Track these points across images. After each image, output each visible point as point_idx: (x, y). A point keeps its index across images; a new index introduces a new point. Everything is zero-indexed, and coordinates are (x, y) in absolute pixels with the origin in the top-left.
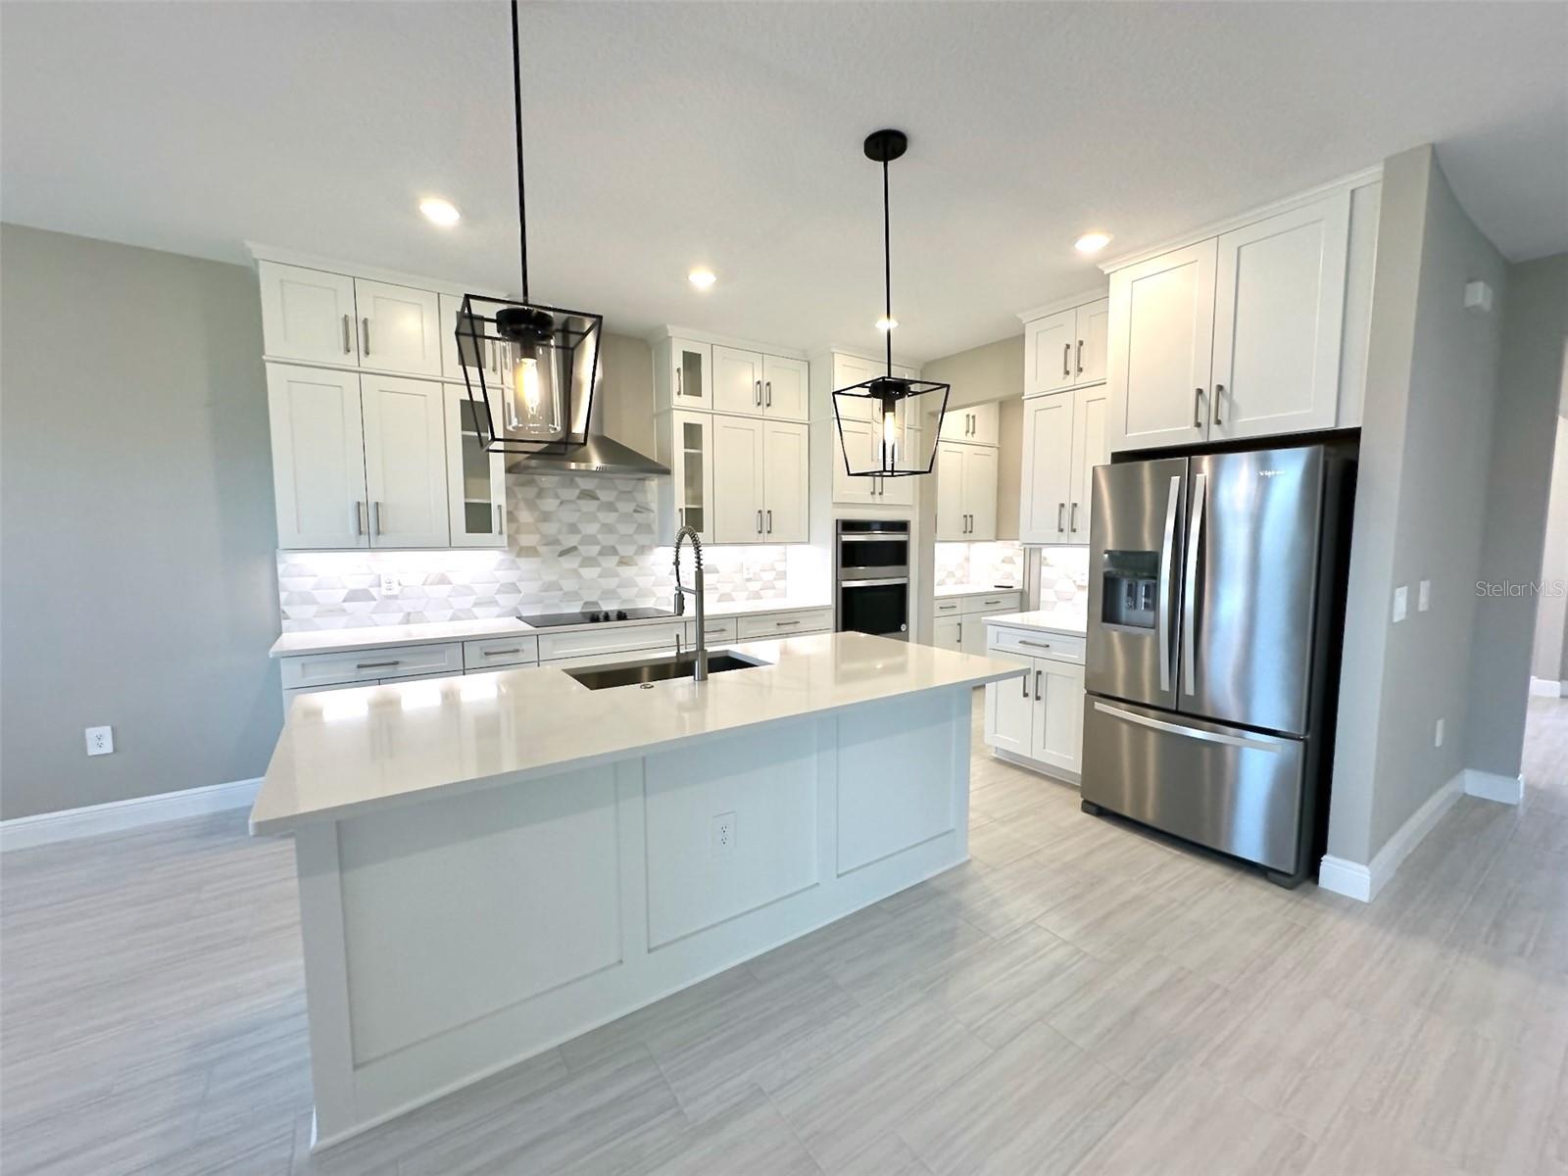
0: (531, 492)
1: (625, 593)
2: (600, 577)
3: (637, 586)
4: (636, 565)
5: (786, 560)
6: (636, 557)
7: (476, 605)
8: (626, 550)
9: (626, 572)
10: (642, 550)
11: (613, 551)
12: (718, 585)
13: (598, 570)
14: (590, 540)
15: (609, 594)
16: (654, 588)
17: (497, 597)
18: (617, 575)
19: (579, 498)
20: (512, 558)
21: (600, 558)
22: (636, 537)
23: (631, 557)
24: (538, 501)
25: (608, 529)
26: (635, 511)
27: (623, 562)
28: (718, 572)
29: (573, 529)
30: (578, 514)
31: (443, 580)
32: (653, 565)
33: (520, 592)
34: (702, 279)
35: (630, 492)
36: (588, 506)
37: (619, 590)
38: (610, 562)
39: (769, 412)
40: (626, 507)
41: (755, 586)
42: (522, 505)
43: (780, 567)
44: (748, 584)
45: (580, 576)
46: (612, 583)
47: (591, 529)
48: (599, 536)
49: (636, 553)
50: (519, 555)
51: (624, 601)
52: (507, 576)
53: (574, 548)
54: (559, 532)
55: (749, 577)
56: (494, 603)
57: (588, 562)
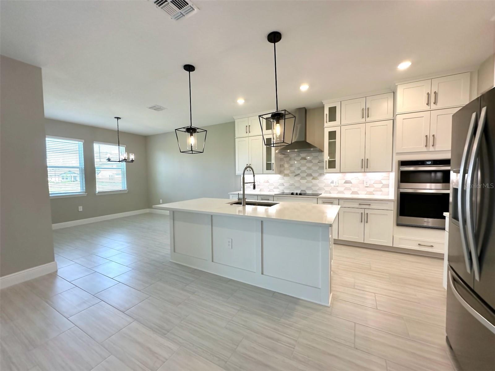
0: (288, 159)
1: (314, 188)
2: (306, 183)
3: (318, 186)
4: (318, 180)
5: (389, 180)
6: (318, 177)
7: (274, 188)
8: (315, 175)
9: (314, 182)
10: (321, 174)
11: (311, 175)
12: (351, 188)
13: (306, 181)
14: (304, 172)
15: (309, 188)
16: (324, 188)
17: (279, 187)
18: (312, 183)
19: (301, 160)
20: (283, 176)
21: (306, 177)
22: (318, 170)
23: (316, 177)
24: (290, 161)
25: (309, 168)
26: (319, 162)
27: (314, 179)
28: (352, 183)
29: (299, 169)
30: (300, 164)
31: (268, 182)
32: (324, 180)
33: (284, 186)
34: (304, 88)
35: (317, 157)
36: (304, 162)
37: (312, 187)
38: (310, 179)
39: (368, 120)
40: (316, 161)
41: (371, 189)
42: (286, 163)
43: (384, 182)
44: (366, 188)
45: (300, 182)
46: (310, 185)
47: (304, 168)
48: (306, 171)
49: (318, 176)
50: (284, 176)
51: (313, 191)
52: (282, 181)
53: (299, 174)
54: (295, 170)
55: (367, 185)
56: (278, 188)
57: (303, 178)
